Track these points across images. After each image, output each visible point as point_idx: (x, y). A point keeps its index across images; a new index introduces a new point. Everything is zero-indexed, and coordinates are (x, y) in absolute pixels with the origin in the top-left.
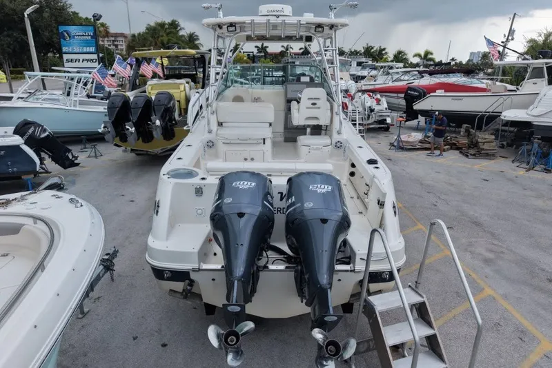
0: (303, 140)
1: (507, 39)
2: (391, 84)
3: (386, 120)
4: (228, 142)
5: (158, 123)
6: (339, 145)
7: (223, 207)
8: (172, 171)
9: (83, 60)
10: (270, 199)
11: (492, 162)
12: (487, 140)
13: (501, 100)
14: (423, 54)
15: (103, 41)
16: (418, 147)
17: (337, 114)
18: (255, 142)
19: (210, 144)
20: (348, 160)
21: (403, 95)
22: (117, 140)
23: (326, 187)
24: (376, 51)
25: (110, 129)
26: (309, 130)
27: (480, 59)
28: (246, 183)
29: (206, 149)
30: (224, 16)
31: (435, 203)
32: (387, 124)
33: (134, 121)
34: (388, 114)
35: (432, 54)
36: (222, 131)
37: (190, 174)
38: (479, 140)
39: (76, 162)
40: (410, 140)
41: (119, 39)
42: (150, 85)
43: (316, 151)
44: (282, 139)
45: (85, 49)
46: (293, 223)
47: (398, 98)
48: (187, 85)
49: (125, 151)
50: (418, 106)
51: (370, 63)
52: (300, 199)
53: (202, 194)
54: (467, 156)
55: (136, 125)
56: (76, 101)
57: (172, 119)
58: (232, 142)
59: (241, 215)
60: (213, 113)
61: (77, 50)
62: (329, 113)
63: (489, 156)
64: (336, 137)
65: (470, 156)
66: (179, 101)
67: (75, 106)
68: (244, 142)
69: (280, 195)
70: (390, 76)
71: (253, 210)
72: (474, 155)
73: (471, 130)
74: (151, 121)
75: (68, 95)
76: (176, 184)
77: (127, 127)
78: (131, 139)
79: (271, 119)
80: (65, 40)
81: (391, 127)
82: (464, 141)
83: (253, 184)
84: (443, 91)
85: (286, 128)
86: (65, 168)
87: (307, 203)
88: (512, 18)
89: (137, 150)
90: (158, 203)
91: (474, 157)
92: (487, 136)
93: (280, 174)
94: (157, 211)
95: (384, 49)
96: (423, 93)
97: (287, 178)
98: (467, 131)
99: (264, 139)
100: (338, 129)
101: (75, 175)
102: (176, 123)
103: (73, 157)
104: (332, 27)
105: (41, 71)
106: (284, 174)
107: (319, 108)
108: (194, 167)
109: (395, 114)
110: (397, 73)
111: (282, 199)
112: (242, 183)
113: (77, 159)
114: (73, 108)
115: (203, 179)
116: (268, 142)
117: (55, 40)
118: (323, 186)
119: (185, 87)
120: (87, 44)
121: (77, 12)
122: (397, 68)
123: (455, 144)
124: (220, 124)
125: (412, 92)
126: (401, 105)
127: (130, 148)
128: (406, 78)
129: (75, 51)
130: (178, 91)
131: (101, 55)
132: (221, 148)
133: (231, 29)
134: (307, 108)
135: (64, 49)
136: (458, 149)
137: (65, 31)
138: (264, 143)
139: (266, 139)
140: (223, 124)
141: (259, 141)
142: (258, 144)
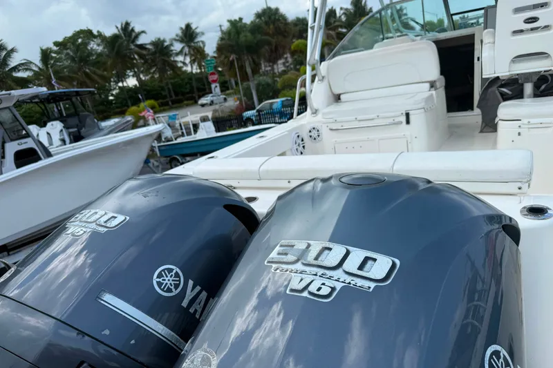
4: (339, 126)
18: (389, 121)
28: (99, 214)
29: (308, 143)
58: (345, 126)
68: (367, 124)
83: (117, 221)
124: (337, 98)
138: (408, 122)
139: (411, 112)
140: (342, 97)
141: (397, 120)
142: (394, 124)
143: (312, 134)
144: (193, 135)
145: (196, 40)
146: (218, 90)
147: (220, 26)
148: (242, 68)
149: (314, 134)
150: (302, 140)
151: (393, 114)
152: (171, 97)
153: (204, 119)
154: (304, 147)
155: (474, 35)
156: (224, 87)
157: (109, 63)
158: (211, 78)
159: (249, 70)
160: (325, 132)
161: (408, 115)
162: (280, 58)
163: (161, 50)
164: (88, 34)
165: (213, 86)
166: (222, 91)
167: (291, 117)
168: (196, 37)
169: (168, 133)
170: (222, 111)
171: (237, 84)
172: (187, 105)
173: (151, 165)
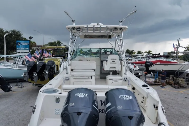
0: (109, 77)
1: (178, 47)
2: (138, 61)
3: (138, 74)
4: (75, 77)
5: (47, 72)
6: (125, 80)
7: (69, 108)
8: (46, 90)
9: (24, 52)
10: (96, 104)
11: (186, 90)
12: (182, 81)
13: (184, 66)
14: (148, 52)
15: (34, 48)
16: (153, 84)
17: (124, 66)
18: (88, 77)
19: (67, 79)
20: (131, 86)
21: (144, 65)
22: (30, 80)
23: (129, 96)
24: (131, 51)
25: (27, 75)
26: (111, 73)
27: (167, 54)
28: (83, 94)
29: (65, 81)
30: (75, 24)
31: (168, 108)
32: (139, 75)
33: (37, 72)
34: (140, 71)
35: (151, 52)
36: (73, 73)
37: (54, 91)
38: (179, 81)
39: (11, 89)
40: (150, 81)
41: (40, 47)
42: (46, 59)
43: (116, 82)
44: (99, 78)
45: (25, 49)
46: (110, 119)
47: (142, 66)
48: (61, 59)
49: (33, 85)
50: (151, 68)
51: (129, 55)
52: (114, 104)
53: (59, 101)
54: (175, 88)
55: (37, 74)
56: (17, 66)
57: (53, 71)
58: (77, 77)
59: (79, 114)
60: (69, 65)
61: (22, 49)
62: (120, 66)
63: (184, 88)
64: (124, 76)
65: (176, 88)
66: (57, 65)
67: (16, 68)
68: (82, 77)
69: (101, 102)
70: (137, 59)
71: (87, 111)
72: (178, 87)
73: (174, 77)
74: (44, 72)
75: (15, 64)
76: (46, 96)
77: (34, 74)
78: (35, 79)
79: (95, 68)
80: (18, 45)
81: (141, 76)
82: (172, 82)
83: (87, 95)
84: (160, 63)
85: (101, 73)
86: (6, 92)
87: (119, 106)
88: (178, 40)
89: (38, 85)
90: (35, 107)
91: (177, 88)
92: (182, 80)
93: (100, 91)
94: (34, 111)
95: (133, 51)
96: (152, 64)
97: (105, 93)
98: (173, 77)
99: (92, 76)
100: (125, 72)
101: (10, 95)
102: (55, 73)
103: (10, 87)
104: (121, 29)
105: (7, 55)
106: (102, 91)
107: (116, 63)
108: (58, 88)
109: (142, 72)
110: (140, 58)
111: (102, 105)
112: (80, 94)
113: (12, 88)
114: (15, 68)
115: (60, 93)
116: (93, 77)
117: (15, 45)
118: (127, 96)
119: (60, 60)
120: (26, 47)
121: (25, 38)
122: (140, 56)
123: (168, 83)
124: (72, 70)
125: (148, 63)
126: (144, 69)
127: (35, 84)
128: (143, 59)
129: (21, 49)
130: (57, 61)
131: (31, 50)
132: (72, 80)
133: (78, 30)
134: (111, 63)
135: (17, 48)
136: (170, 85)
137: (18, 42)
140: (73, 70)
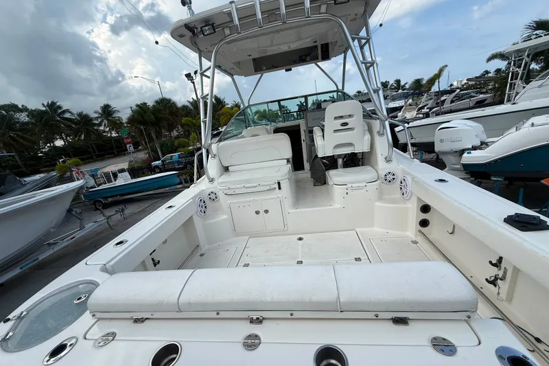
4: (232, 192)
17: (380, 134)
18: (267, 188)
26: (340, 161)
29: (208, 204)
58: (236, 191)
60: (213, 157)
62: (368, 137)
64: (384, 167)
68: (252, 190)
100: (386, 155)
107: (352, 129)
124: (225, 169)
133: (208, 30)
134: (336, 131)
138: (280, 188)
139: (281, 182)
140: (230, 168)
141: (272, 187)
142: (271, 189)
143: (211, 196)
144: (114, 183)
145: (114, 116)
146: (132, 148)
147: (131, 108)
148: (149, 135)
149: (213, 196)
150: (204, 202)
151: (268, 183)
152: (95, 152)
153: (122, 171)
154: (206, 207)
155: (299, 125)
156: (136, 145)
157: (37, 130)
158: (126, 141)
159: (154, 136)
160: (221, 195)
161: (279, 183)
162: (174, 128)
163: (84, 121)
164: (14, 108)
165: (128, 146)
166: (134, 148)
167: (192, 181)
168: (112, 114)
169: (92, 182)
170: (136, 162)
171: (146, 144)
172: (109, 158)
173: (74, 213)
